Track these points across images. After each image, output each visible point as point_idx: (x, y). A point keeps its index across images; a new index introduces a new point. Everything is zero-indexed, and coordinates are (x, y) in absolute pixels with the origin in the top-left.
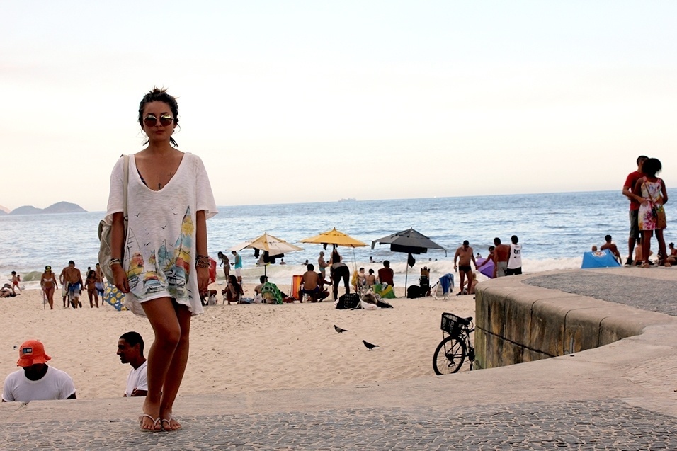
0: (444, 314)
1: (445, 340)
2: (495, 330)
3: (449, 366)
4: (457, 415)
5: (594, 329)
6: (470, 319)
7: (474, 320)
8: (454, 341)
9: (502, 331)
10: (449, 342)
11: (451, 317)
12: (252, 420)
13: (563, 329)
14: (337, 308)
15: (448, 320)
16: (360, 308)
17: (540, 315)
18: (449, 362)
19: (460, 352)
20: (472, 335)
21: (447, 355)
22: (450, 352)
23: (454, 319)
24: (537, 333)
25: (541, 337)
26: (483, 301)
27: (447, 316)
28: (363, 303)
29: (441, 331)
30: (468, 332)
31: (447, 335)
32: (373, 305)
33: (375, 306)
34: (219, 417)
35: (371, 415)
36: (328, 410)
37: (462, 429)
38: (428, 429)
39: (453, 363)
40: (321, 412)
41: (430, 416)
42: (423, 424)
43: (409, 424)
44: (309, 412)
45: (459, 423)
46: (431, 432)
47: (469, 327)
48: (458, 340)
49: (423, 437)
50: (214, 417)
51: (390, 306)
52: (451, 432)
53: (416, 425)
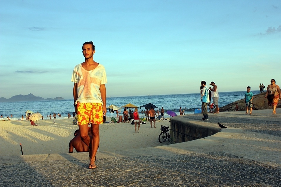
0: (161, 126)
1: (162, 133)
2: (176, 130)
5: (206, 130)
6: (168, 127)
9: (178, 130)
10: (163, 133)
13: (196, 130)
14: (131, 124)
15: (163, 127)
17: (190, 126)
19: (166, 136)
21: (162, 137)
23: (164, 127)
24: (189, 131)
25: (190, 132)
30: (168, 130)
31: (162, 131)
35: (152, 158)
36: (139, 156)
37: (181, 163)
38: (171, 163)
39: (164, 139)
40: (137, 157)
41: (170, 158)
42: (169, 161)
43: (164, 161)
44: (133, 157)
45: (180, 161)
46: (172, 164)
47: (168, 129)
48: (165, 133)
49: (170, 166)
50: (105, 159)
51: (145, 124)
52: (178, 164)
53: (167, 162)
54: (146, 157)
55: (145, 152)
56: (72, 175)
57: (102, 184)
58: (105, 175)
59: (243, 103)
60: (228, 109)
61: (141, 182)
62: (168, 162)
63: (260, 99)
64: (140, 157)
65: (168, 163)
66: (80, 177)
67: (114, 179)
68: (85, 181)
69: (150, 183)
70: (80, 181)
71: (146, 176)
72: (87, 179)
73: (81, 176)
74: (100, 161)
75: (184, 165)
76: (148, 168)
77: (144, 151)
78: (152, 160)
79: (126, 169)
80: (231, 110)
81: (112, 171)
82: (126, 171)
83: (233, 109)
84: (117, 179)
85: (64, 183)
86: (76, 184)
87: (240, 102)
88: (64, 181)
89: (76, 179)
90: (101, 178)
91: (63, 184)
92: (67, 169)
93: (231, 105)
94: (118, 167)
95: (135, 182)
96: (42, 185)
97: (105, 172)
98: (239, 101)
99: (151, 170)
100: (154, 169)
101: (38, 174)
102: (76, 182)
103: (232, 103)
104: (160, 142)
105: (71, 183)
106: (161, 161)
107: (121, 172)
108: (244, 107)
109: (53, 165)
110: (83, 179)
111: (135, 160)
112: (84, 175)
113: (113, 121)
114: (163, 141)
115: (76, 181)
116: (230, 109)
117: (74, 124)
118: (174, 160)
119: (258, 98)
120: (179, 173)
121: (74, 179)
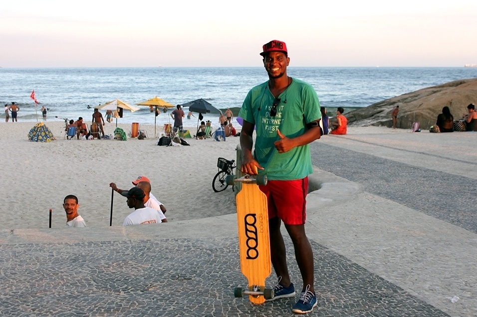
0: (219, 158)
1: (219, 173)
3: (221, 186)
4: (227, 245)
6: (234, 161)
7: (235, 162)
8: (224, 173)
10: (222, 173)
11: (223, 160)
12: (128, 245)
14: (158, 145)
15: (221, 161)
16: (171, 145)
18: (221, 184)
20: (234, 170)
21: (220, 180)
22: (222, 179)
23: (225, 161)
26: (241, 155)
27: (221, 160)
28: (173, 143)
29: (217, 168)
30: (232, 168)
31: (220, 170)
32: (179, 144)
33: (180, 145)
34: (112, 243)
35: (186, 243)
36: (165, 239)
37: (229, 254)
38: (213, 255)
39: (223, 185)
40: (161, 241)
41: (215, 245)
42: (211, 250)
43: (204, 250)
44: (156, 240)
45: (228, 251)
46: (215, 256)
47: (233, 166)
48: (227, 172)
49: (212, 259)
50: (109, 242)
51: (189, 145)
52: (224, 256)
53: (208, 251)
54: (177, 240)
55: (175, 231)
56: (62, 272)
57: (109, 287)
58: (113, 273)
59: (406, 102)
60: (372, 116)
61: (164, 286)
62: (210, 252)
63: (443, 96)
64: (167, 240)
65: (209, 255)
66: (75, 275)
67: (126, 281)
68: (83, 282)
69: (177, 288)
70: (77, 283)
71: (173, 277)
72: (85, 280)
73: (75, 273)
74: (102, 246)
75: (233, 258)
76: (177, 262)
77: (175, 228)
78: (186, 248)
79: (143, 264)
80: (378, 117)
81: (122, 267)
82: (144, 267)
83: (383, 115)
84: (130, 280)
85: (53, 284)
86: (72, 288)
87: (399, 101)
88: (53, 283)
89: (69, 278)
90: (106, 279)
91: (52, 286)
92: (51, 261)
93: (380, 107)
94: (131, 260)
95: (156, 286)
96: (22, 288)
97: (111, 267)
98: (399, 99)
99: (181, 267)
100: (186, 265)
101: (8, 269)
102: (71, 284)
103: (383, 102)
104: (216, 191)
105: (63, 285)
106: (199, 250)
107: (136, 268)
108: (406, 112)
109: (26, 252)
110: (80, 279)
111: (159, 246)
112: (80, 272)
113: (118, 136)
114: (222, 188)
115: (71, 282)
116: (378, 115)
117: (32, 139)
118: (219, 248)
119: (438, 94)
120: (222, 273)
121: (66, 279)
